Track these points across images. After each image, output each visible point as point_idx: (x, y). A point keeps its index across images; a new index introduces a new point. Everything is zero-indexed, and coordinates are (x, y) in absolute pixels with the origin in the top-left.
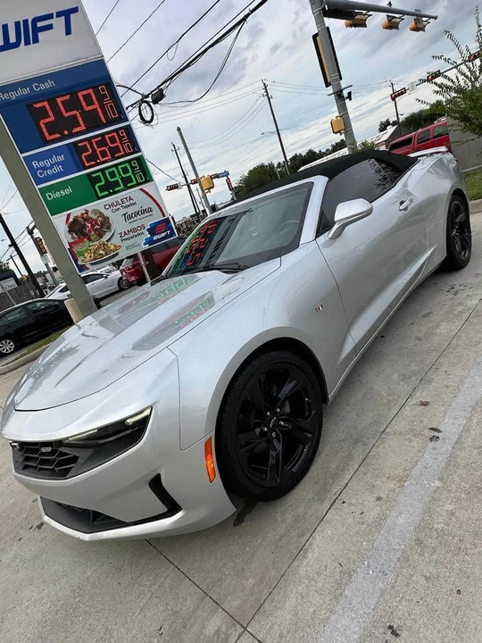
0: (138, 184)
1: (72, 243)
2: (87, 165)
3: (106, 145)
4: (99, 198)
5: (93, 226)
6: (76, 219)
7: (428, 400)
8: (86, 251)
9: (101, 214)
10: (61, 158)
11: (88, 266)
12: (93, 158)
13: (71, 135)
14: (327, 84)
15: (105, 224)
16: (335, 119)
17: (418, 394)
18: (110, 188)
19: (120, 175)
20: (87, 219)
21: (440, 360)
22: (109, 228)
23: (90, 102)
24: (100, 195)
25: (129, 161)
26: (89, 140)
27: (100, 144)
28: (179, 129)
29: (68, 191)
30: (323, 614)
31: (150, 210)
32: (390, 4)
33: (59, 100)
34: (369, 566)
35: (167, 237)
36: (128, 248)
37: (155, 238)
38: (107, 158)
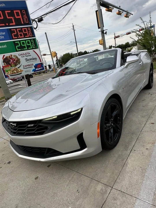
0: (33, 49)
1: (4, 66)
2: (14, 38)
3: (22, 32)
4: (17, 51)
5: (13, 61)
6: (6, 58)
7: (153, 122)
8: (9, 70)
9: (17, 57)
10: (4, 33)
11: (9, 76)
12: (17, 36)
13: (9, 26)
14: (99, 28)
15: (18, 61)
16: (100, 40)
17: (149, 121)
18: (22, 48)
19: (26, 44)
20: (11, 58)
21: (153, 112)
22: (19, 63)
23: (18, 15)
24: (18, 50)
25: (30, 40)
26: (16, 29)
27: (20, 31)
28: (46, 33)
29: (5, 46)
30: (140, 181)
31: (36, 59)
32: (120, 7)
33: (6, 12)
34: (151, 167)
35: (41, 70)
36: (26, 72)
37: (37, 69)
38: (22, 37)
